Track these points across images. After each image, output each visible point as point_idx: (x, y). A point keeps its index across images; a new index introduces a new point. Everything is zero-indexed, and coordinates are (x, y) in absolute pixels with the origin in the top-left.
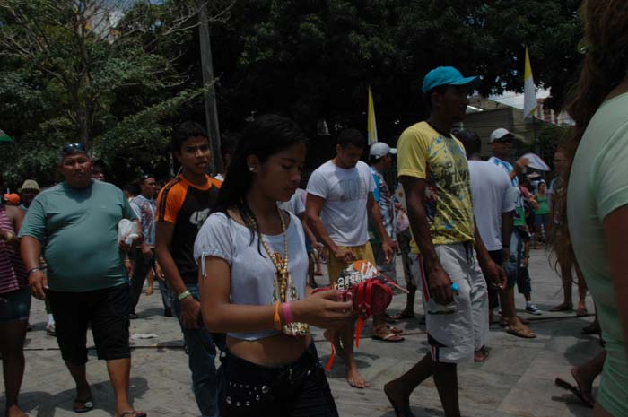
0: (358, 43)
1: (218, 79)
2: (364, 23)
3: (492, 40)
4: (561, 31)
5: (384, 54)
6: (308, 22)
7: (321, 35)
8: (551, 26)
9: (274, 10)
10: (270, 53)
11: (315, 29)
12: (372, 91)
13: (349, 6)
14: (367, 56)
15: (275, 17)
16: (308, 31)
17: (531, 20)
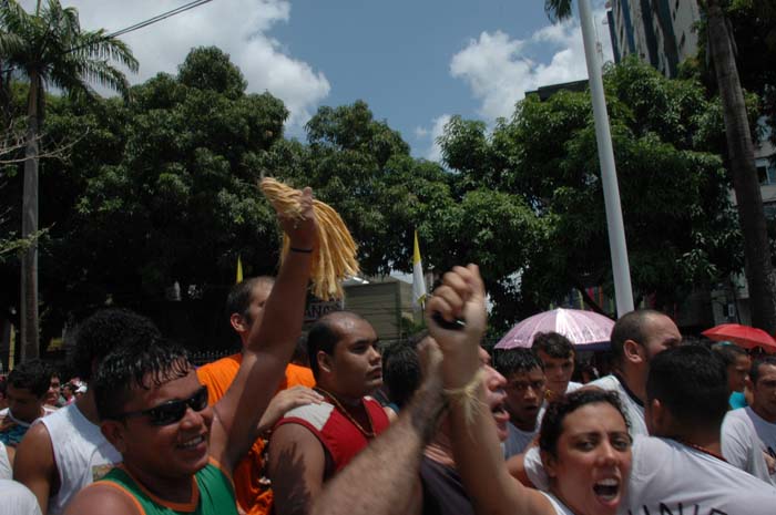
0: (229, 204)
1: (47, 230)
2: (237, 181)
3: (380, 216)
4: (451, 214)
5: (259, 219)
6: (170, 172)
7: (186, 189)
8: (441, 208)
9: (129, 151)
10: (118, 203)
11: (178, 182)
12: (242, 260)
13: (221, 160)
14: (239, 219)
15: (130, 160)
16: (170, 183)
17: (421, 199)
